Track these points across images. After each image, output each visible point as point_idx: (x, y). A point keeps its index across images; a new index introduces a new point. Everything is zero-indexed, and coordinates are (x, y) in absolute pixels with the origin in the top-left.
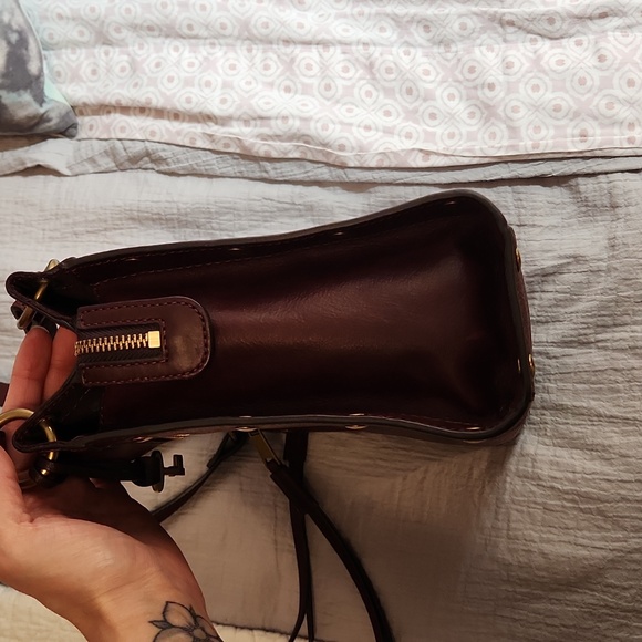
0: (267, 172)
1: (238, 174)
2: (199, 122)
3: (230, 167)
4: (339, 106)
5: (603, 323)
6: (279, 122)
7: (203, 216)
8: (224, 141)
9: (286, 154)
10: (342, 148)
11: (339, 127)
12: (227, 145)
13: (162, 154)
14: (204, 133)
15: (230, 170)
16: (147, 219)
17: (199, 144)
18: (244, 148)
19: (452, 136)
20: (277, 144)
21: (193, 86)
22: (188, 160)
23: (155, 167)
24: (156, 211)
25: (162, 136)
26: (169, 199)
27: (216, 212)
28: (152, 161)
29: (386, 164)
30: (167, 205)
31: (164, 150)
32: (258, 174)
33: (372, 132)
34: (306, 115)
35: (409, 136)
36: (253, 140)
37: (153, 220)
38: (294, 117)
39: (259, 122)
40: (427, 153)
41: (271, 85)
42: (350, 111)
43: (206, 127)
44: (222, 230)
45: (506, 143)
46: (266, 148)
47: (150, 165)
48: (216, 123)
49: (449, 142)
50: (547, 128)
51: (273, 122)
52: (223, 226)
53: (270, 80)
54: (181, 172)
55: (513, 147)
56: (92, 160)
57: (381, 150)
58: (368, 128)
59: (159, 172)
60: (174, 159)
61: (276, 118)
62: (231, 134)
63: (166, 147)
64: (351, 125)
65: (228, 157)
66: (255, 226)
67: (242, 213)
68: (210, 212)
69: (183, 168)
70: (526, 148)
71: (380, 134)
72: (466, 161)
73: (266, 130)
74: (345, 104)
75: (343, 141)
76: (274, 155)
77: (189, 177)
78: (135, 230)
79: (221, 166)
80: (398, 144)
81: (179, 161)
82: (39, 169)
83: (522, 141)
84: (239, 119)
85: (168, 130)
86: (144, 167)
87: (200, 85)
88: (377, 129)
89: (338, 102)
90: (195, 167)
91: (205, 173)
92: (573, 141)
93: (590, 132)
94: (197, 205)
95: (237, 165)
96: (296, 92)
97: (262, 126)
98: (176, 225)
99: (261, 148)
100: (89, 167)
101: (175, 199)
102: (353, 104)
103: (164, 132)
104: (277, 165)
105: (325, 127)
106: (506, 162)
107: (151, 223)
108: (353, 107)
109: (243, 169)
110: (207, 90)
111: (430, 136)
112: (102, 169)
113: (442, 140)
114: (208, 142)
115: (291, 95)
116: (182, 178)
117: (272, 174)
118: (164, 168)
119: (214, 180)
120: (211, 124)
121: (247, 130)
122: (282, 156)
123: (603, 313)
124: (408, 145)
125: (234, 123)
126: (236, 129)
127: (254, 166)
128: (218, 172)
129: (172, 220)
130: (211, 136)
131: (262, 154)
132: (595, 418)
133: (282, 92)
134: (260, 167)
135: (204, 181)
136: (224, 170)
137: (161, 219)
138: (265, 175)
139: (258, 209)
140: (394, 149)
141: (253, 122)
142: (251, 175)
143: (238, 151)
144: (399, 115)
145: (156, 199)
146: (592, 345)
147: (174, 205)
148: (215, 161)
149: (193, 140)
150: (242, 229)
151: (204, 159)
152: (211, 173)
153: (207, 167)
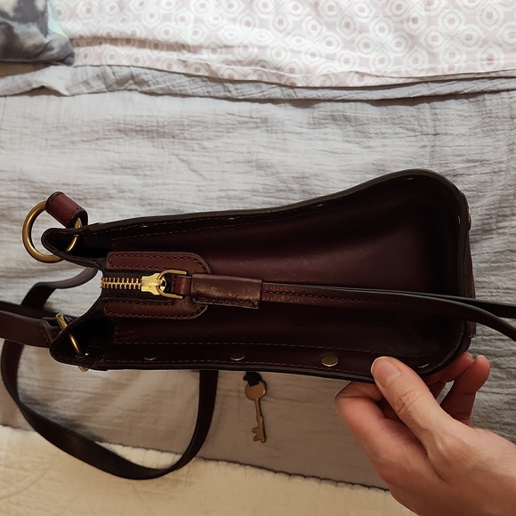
0: (230, 92)
1: (207, 94)
2: (175, 50)
3: (199, 87)
4: (289, 37)
5: (502, 213)
6: (241, 50)
7: (177, 128)
8: (194, 66)
9: (246, 76)
10: (292, 71)
11: (289, 54)
12: (197, 70)
13: (144, 77)
14: (179, 60)
15: (200, 91)
16: (131, 130)
17: (175, 69)
18: (212, 72)
19: (382, 61)
20: (239, 68)
21: (170, 20)
22: (165, 82)
23: (138, 88)
24: (139, 124)
25: (145, 62)
26: (150, 114)
27: (188, 125)
28: (136, 83)
29: (328, 84)
30: (148, 119)
31: (146, 74)
32: (222, 94)
33: (317, 58)
34: (264, 44)
35: (347, 61)
36: (219, 65)
37: (136, 131)
38: (253, 46)
39: (224, 50)
40: (362, 75)
41: (234, 20)
42: (298, 41)
43: (180, 54)
44: (192, 139)
45: (426, 66)
46: (230, 72)
47: (134, 87)
48: (189, 52)
49: (380, 67)
50: (461, 54)
51: (235, 50)
52: (194, 137)
53: (233, 16)
54: (159, 92)
55: (432, 69)
56: (86, 83)
57: (324, 72)
58: (313, 55)
59: (142, 92)
60: (154, 81)
61: (239, 47)
62: (201, 60)
63: (147, 71)
64: (300, 52)
65: (198, 79)
66: (220, 137)
67: (209, 125)
68: (183, 125)
69: (161, 89)
70: (443, 71)
71: (323, 60)
72: (394, 81)
73: (230, 57)
74: (295, 36)
75: (293, 66)
76: (236, 77)
77: (166, 97)
78: (121, 140)
79: (192, 87)
80: (338, 68)
81: (158, 83)
82: (43, 90)
83: (440, 64)
84: (208, 47)
85: (149, 58)
86: (129, 88)
87: (176, 20)
88: (321, 56)
89: (289, 34)
90: (171, 88)
91: (179, 92)
92: (481, 64)
93: (496, 56)
94: (173, 119)
95: (206, 86)
96: (255, 26)
97: (226, 53)
98: (155, 135)
99: (225, 72)
100: (84, 89)
101: (155, 114)
102: (301, 35)
103: (146, 59)
104: (239, 86)
105: (278, 54)
106: (426, 82)
107: (134, 133)
108: (301, 38)
109: (210, 89)
110: (182, 24)
111: (364, 62)
112: (95, 90)
113: (374, 64)
114: (182, 67)
115: (251, 28)
116: (160, 98)
117: (234, 94)
118: (146, 88)
119: (187, 99)
120: (185, 52)
121: (214, 57)
122: (242, 78)
123: (503, 205)
124: (346, 68)
125: (204, 51)
126: (205, 56)
127: (219, 87)
128: (190, 92)
129: (152, 131)
130: (184, 62)
131: (226, 77)
132: (494, 291)
133: (243, 26)
134: (224, 87)
135: (178, 100)
136: (195, 91)
137: (142, 131)
138: (228, 94)
139: (223, 122)
140: (334, 71)
141: (219, 50)
142: (217, 95)
143: (207, 74)
144: (338, 46)
145: (139, 114)
146: (494, 232)
147: (154, 119)
148: (187, 83)
149: (170, 65)
150: (209, 139)
151: (179, 81)
152: (184, 93)
153: (181, 88)
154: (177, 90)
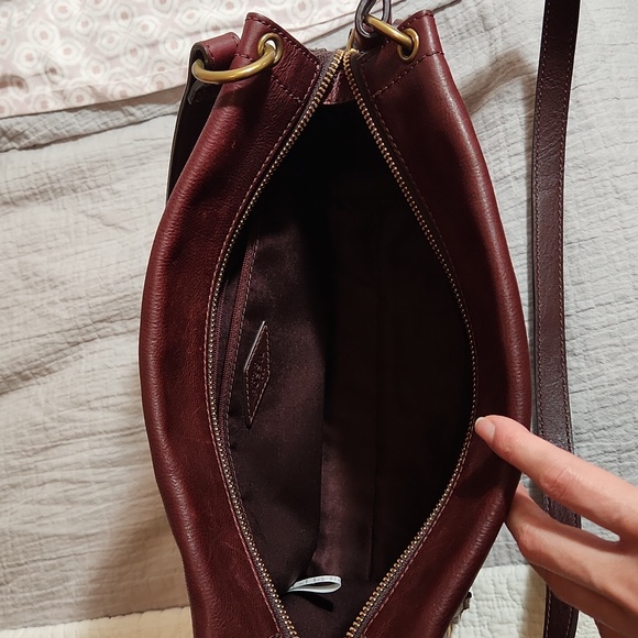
0: (132, 115)
1: (104, 127)
3: (92, 120)
4: (179, 15)
7: (76, 177)
8: (76, 94)
12: (80, 98)
13: (18, 128)
14: (54, 92)
15: (93, 125)
16: (21, 198)
17: (52, 106)
18: (98, 95)
21: (27, 40)
22: (43, 128)
23: (15, 145)
24: (27, 187)
25: (11, 109)
26: (37, 170)
27: (89, 169)
28: (11, 140)
30: (37, 176)
31: (18, 123)
32: (124, 120)
34: (152, 40)
37: (27, 198)
39: (108, 64)
41: (107, 17)
42: (190, 17)
44: (98, 187)
46: (120, 89)
47: (9, 145)
49: (303, 15)
51: (122, 59)
52: (99, 182)
53: (104, 12)
54: (43, 142)
59: (21, 149)
60: (32, 129)
61: (124, 54)
62: (80, 83)
63: (19, 119)
65: (85, 111)
66: (133, 172)
67: (115, 162)
68: (82, 171)
69: (44, 137)
74: (185, 11)
76: (131, 93)
77: (53, 146)
78: (11, 214)
79: (82, 123)
81: (37, 131)
85: (15, 101)
86: (4, 148)
87: (35, 39)
89: (177, 11)
90: (55, 131)
91: (67, 135)
94: (67, 168)
95: (99, 117)
96: (133, 16)
97: (112, 67)
98: (52, 195)
101: (43, 168)
102: (192, 8)
103: (11, 103)
107: (25, 201)
108: (194, 11)
109: (106, 119)
110: (45, 42)
114: (60, 102)
115: (130, 19)
116: (46, 148)
118: (24, 142)
119: (80, 140)
121: (97, 76)
126: (85, 76)
127: (118, 114)
128: (81, 131)
129: (46, 191)
130: (61, 92)
131: (118, 97)
133: (121, 22)
135: (70, 145)
136: (86, 127)
137: (35, 194)
138: (132, 118)
139: (132, 153)
141: (102, 67)
142: (117, 123)
143: (93, 102)
144: (242, 6)
145: (23, 174)
146: (510, 178)
147: (44, 175)
148: (74, 120)
149: (44, 104)
150: (119, 180)
151: (62, 120)
152: (74, 134)
153: (67, 128)
154: (64, 132)
